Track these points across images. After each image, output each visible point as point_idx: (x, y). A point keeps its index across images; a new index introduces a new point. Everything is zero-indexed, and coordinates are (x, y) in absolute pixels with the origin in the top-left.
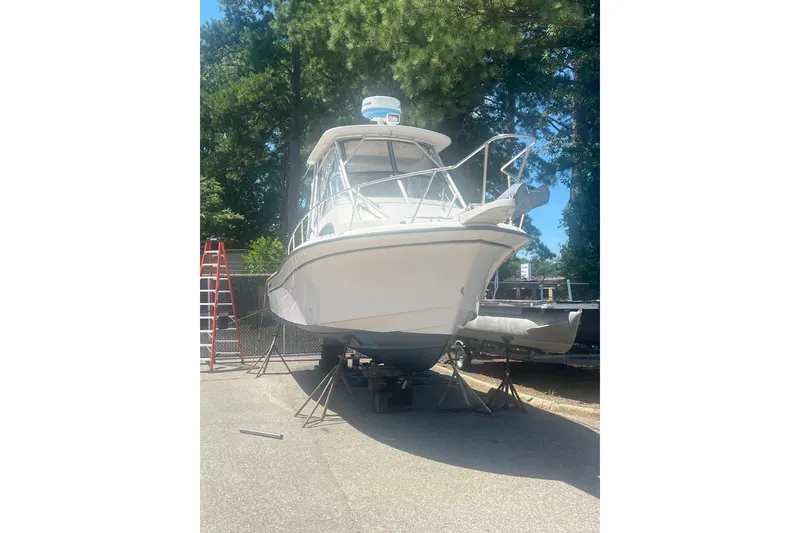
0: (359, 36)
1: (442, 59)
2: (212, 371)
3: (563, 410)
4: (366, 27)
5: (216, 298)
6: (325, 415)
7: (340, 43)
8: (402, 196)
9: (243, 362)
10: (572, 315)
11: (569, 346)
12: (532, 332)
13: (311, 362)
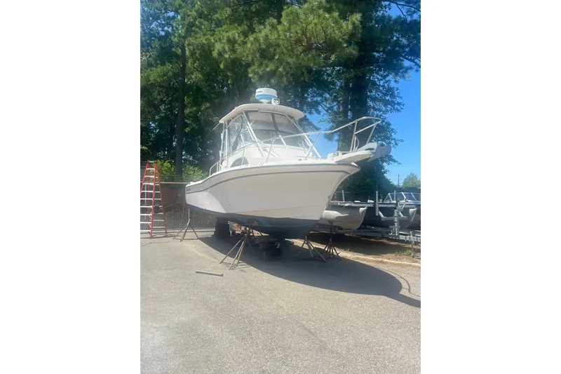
0: (233, 51)
1: (284, 69)
2: (152, 237)
3: (358, 258)
4: (237, 46)
5: (154, 196)
6: (238, 263)
7: (220, 54)
8: (283, 144)
9: (166, 233)
10: (361, 209)
11: (359, 226)
12: (338, 218)
13: (210, 232)
